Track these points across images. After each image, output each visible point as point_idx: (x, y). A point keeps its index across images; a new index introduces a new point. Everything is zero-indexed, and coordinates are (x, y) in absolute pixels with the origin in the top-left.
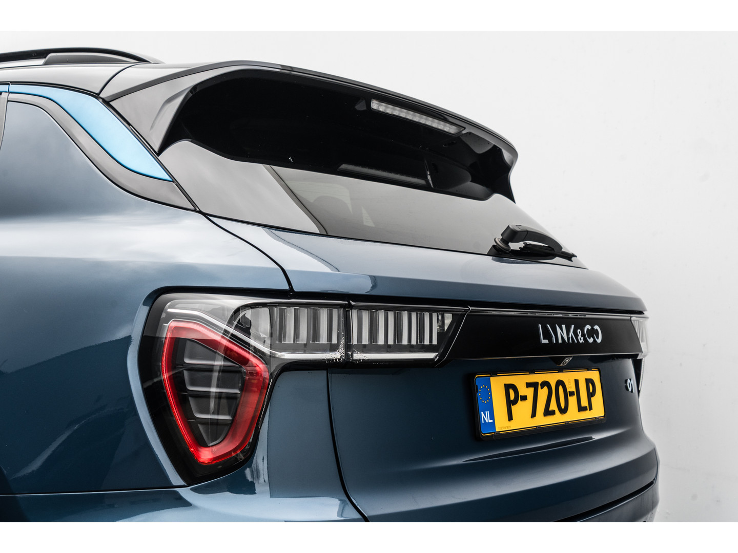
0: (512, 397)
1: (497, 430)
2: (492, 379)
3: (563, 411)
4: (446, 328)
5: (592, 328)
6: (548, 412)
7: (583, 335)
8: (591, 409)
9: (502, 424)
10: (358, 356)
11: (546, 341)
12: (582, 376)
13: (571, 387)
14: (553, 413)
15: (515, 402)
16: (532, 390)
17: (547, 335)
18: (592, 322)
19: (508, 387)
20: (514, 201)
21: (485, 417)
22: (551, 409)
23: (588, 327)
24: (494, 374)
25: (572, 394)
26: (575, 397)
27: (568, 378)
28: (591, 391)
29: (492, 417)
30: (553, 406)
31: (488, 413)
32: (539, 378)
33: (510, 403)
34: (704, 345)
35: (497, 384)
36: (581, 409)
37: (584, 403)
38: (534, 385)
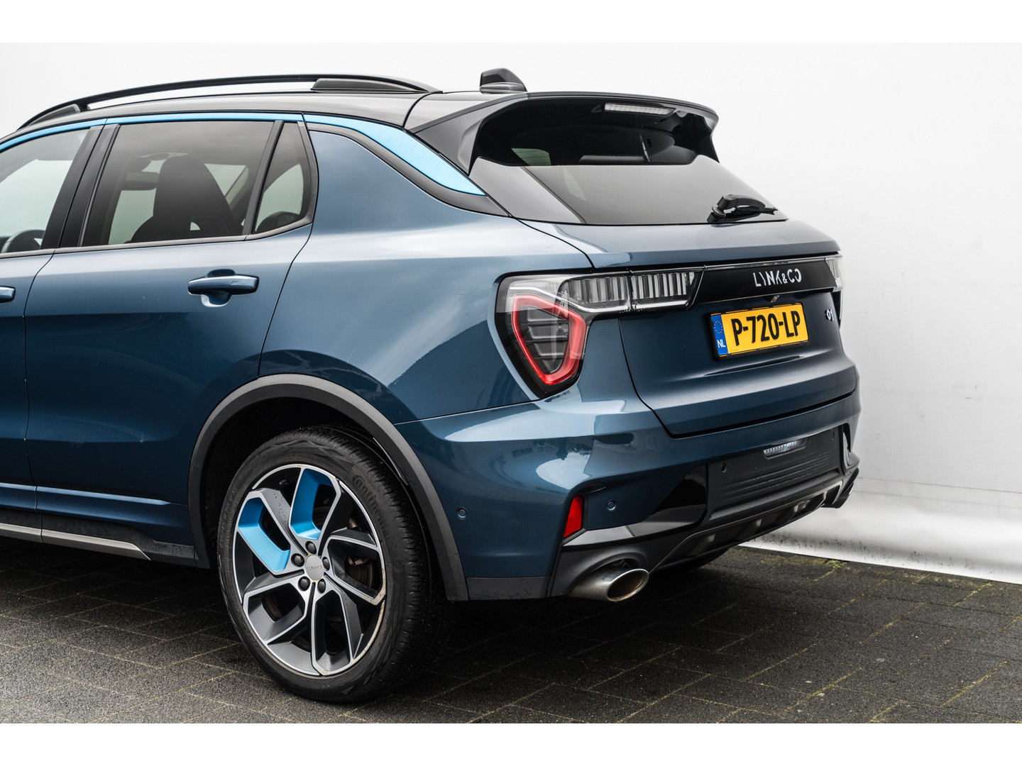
0: (738, 329)
1: (729, 352)
2: (722, 316)
3: (775, 337)
4: (691, 282)
5: (794, 271)
6: (764, 339)
7: (787, 277)
8: (797, 334)
10: (639, 307)
11: (760, 285)
12: (788, 309)
13: (781, 319)
15: (740, 332)
16: (751, 322)
17: (760, 281)
18: (793, 266)
19: (734, 321)
20: (718, 161)
21: (720, 344)
22: (766, 336)
23: (790, 271)
24: (724, 312)
25: (781, 324)
26: (784, 326)
27: (778, 311)
28: (796, 321)
30: (768, 334)
31: (721, 340)
32: (755, 313)
33: (737, 333)
34: (903, 274)
36: (789, 335)
37: (791, 330)
38: (752, 319)
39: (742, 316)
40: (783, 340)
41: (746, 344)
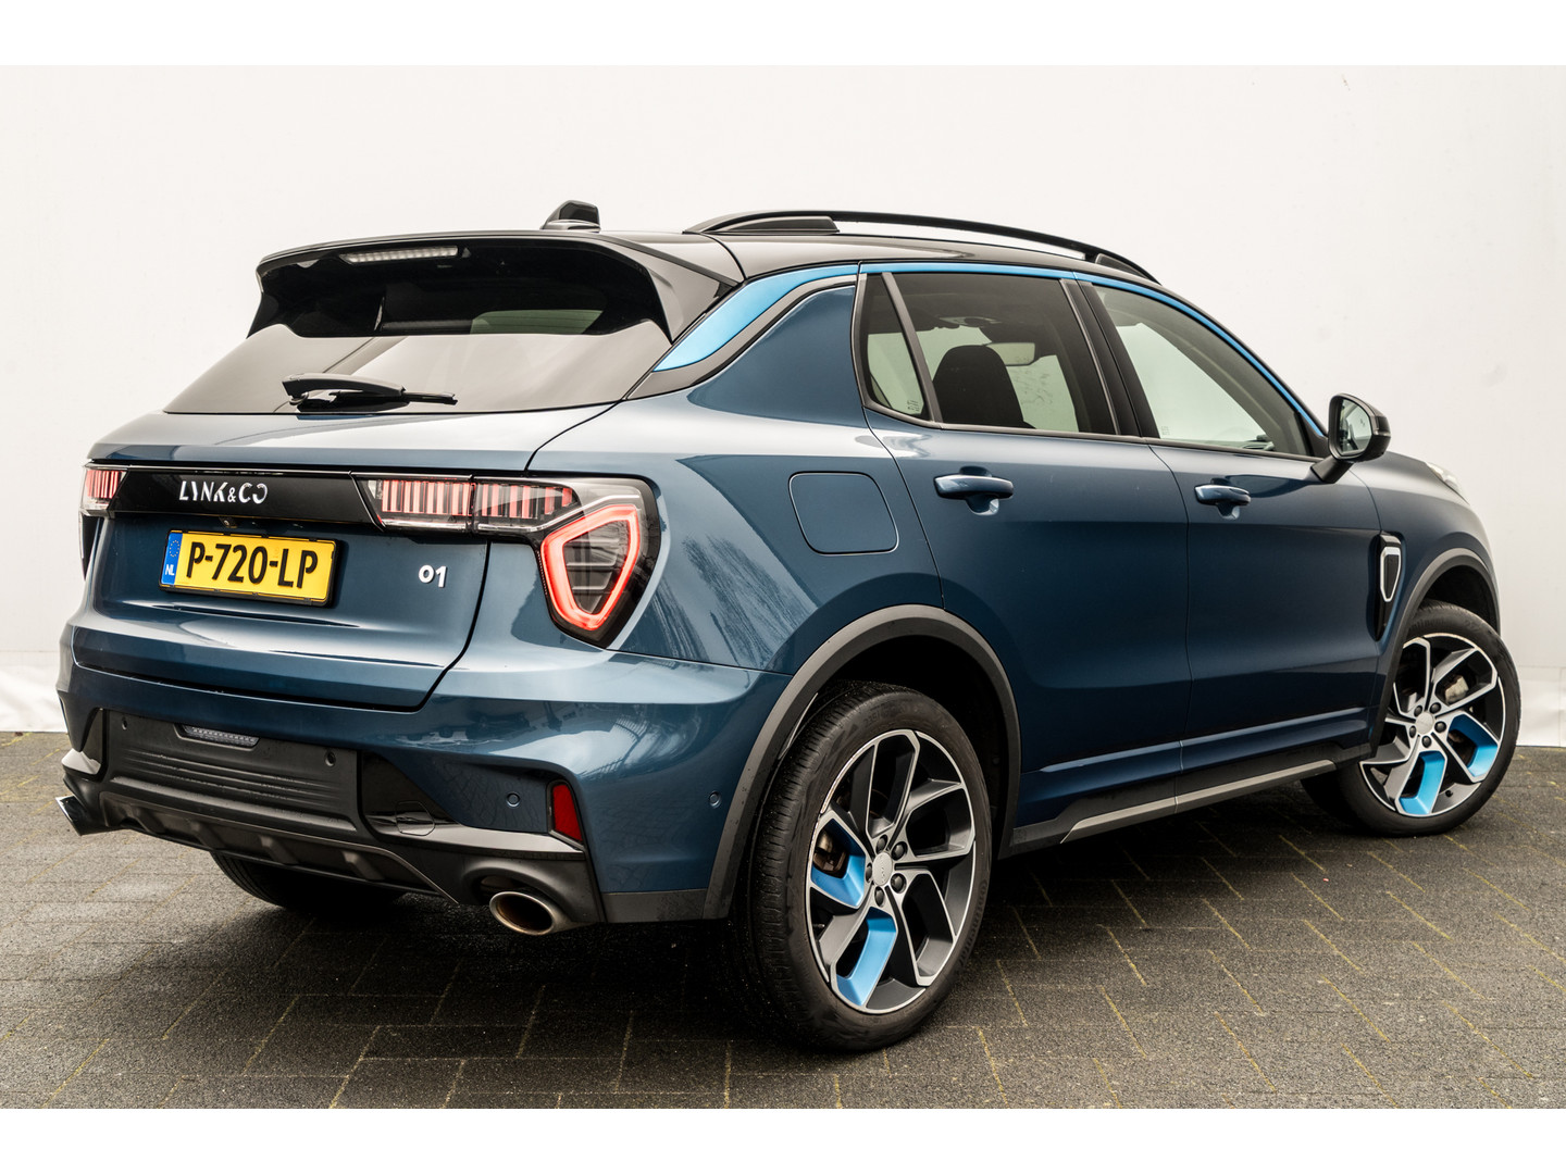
0: (197, 555)
6: (234, 577)
7: (236, 494)
8: (300, 585)
9: (181, 581)
11: (186, 498)
14: (241, 579)
15: (199, 560)
17: (189, 492)
21: (169, 570)
25: (274, 564)
29: (175, 571)
30: (244, 572)
32: (233, 541)
33: (193, 560)
35: (188, 540)
36: (282, 582)
39: (210, 541)
40: (269, 587)
41: (202, 578)
